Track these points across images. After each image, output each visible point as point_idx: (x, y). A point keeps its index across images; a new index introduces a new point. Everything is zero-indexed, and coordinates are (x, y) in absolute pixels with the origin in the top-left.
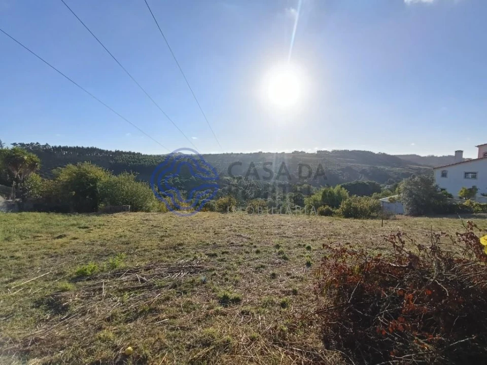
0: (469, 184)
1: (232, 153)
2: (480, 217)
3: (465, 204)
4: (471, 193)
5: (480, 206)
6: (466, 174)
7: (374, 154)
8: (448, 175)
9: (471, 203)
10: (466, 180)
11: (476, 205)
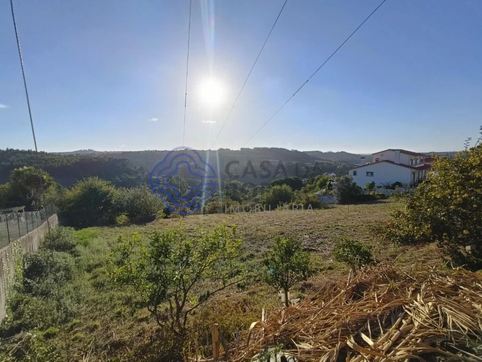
0: (370, 180)
1: (156, 151)
2: (382, 202)
3: (371, 194)
4: (372, 186)
5: (379, 195)
6: (367, 173)
7: (288, 150)
8: (357, 174)
9: (374, 193)
10: (368, 177)
11: (377, 195)
